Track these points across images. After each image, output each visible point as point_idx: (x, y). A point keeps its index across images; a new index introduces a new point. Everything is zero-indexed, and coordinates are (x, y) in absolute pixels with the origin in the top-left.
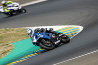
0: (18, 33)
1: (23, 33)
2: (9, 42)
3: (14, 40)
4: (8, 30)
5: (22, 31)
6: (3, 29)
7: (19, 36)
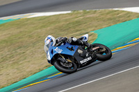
0: (102, 17)
1: (109, 16)
2: (90, 29)
3: (96, 27)
4: (88, 12)
5: (108, 14)
6: (81, 11)
7: (104, 21)
